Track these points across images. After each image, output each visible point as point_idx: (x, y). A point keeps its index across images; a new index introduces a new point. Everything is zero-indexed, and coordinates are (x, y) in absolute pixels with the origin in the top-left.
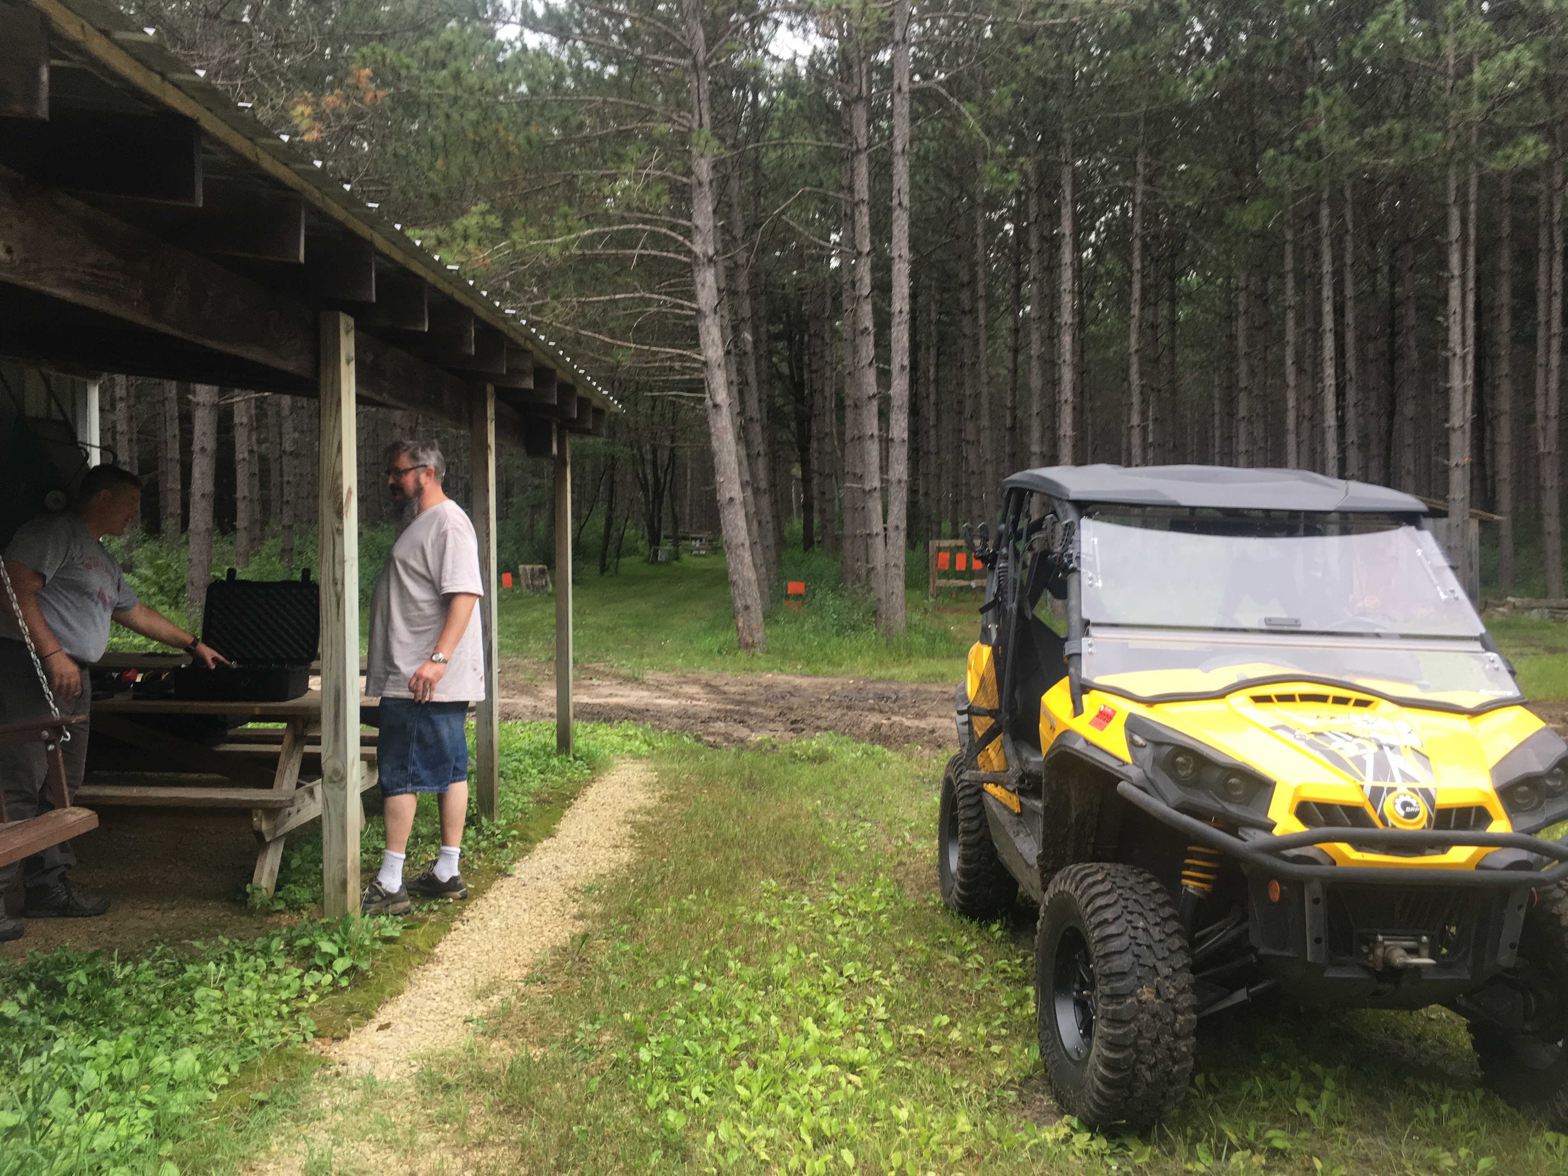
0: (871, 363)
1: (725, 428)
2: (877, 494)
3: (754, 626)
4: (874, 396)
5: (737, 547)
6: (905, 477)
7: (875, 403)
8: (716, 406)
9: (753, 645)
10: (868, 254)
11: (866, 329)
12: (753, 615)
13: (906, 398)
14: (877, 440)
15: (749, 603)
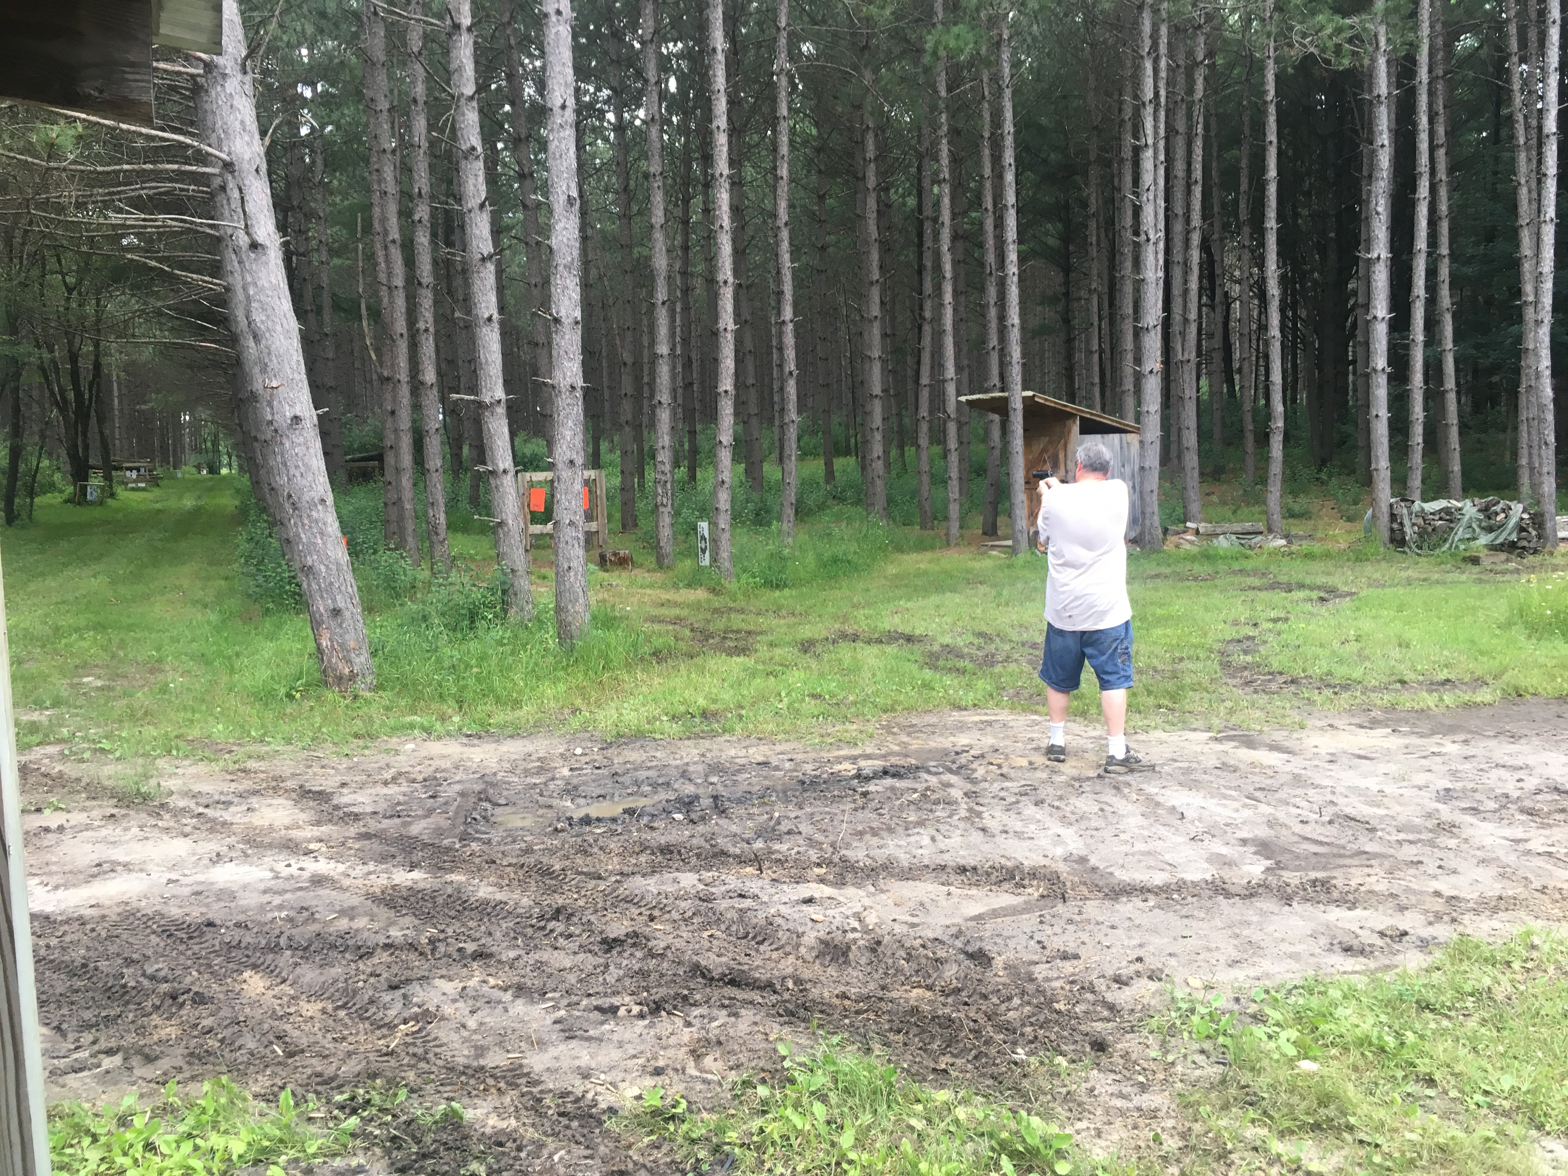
0: (482, 206)
1: (275, 288)
2: (501, 410)
3: (352, 644)
4: (490, 257)
5: (312, 505)
6: (580, 383)
7: (491, 267)
8: (254, 246)
9: (353, 677)
10: (469, 29)
11: (473, 149)
12: (348, 623)
13: (576, 253)
14: (496, 326)
15: (341, 604)
